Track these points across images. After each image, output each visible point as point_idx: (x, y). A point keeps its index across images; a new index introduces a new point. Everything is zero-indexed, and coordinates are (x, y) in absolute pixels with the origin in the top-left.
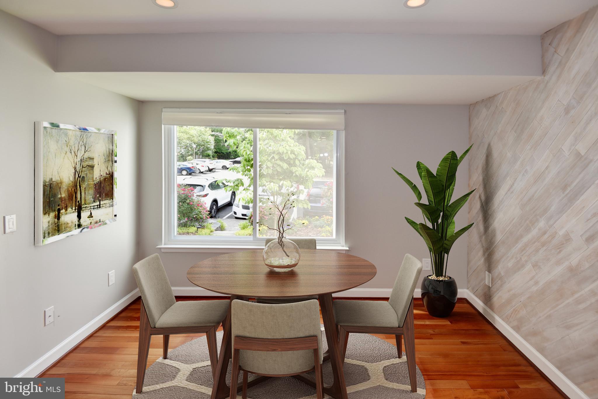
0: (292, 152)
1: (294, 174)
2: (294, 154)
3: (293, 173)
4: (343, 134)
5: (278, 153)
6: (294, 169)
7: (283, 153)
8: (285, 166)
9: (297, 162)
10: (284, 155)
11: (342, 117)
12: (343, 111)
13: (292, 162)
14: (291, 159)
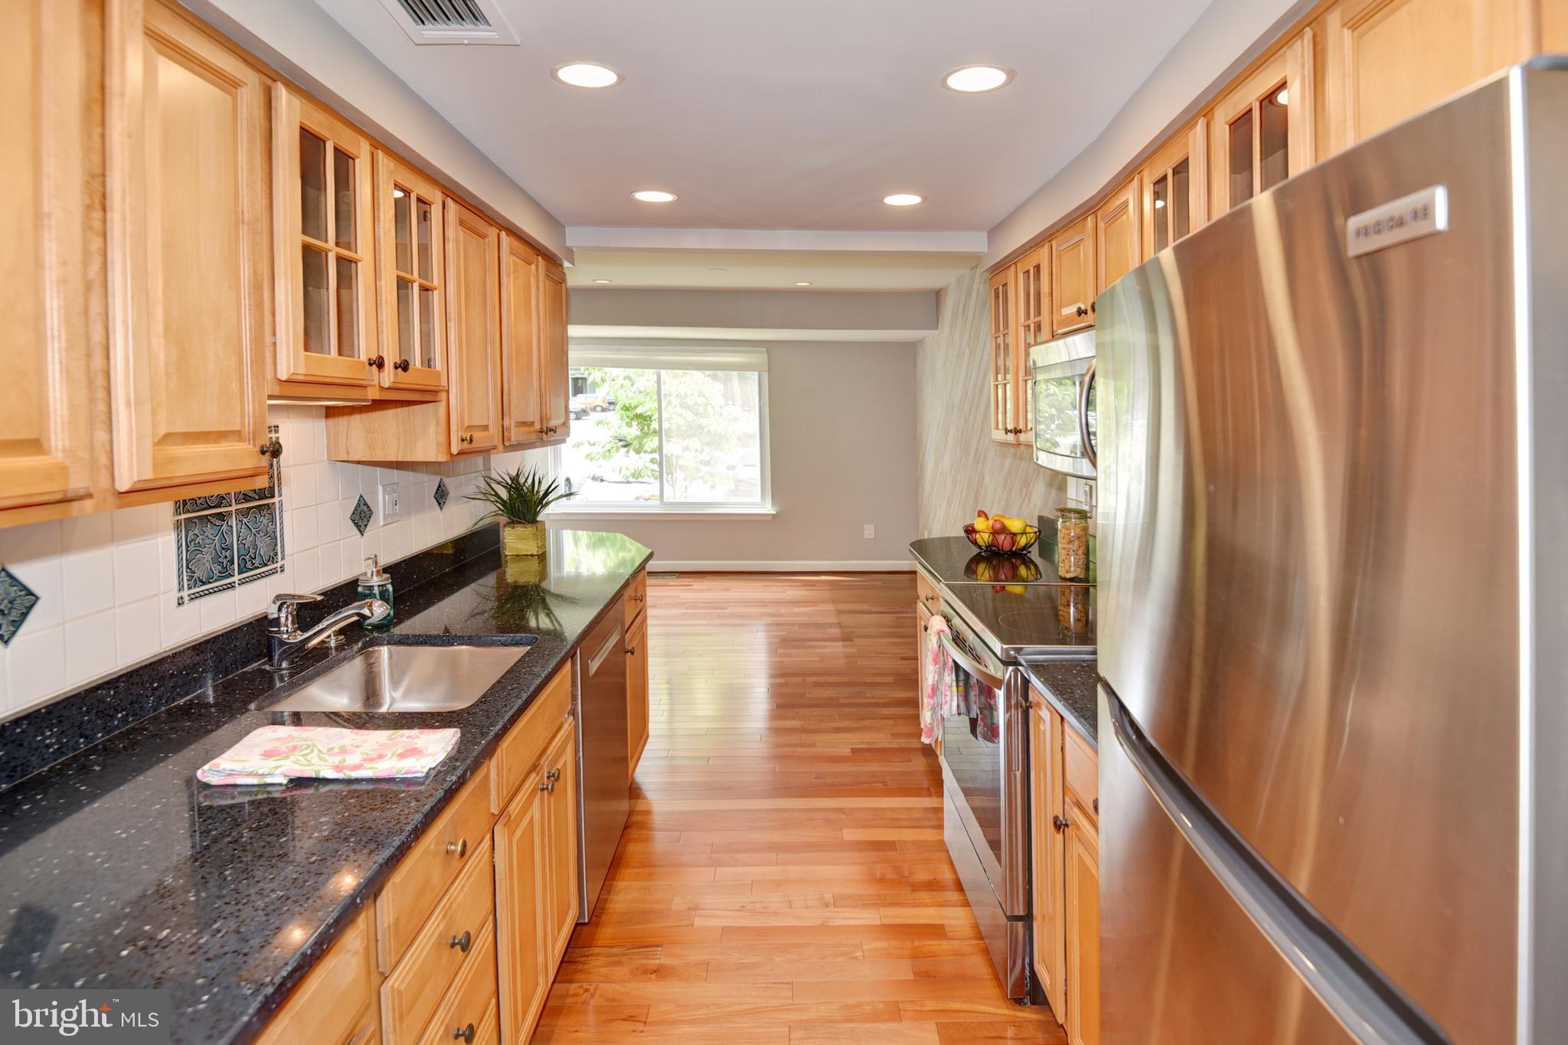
0: (701, 394)
1: (705, 430)
2: (704, 396)
3: (703, 429)
4: (766, 376)
5: (677, 396)
6: (704, 422)
7: (686, 395)
8: (690, 416)
9: (710, 410)
10: (687, 400)
11: (765, 356)
12: (765, 349)
13: (701, 410)
14: (700, 405)
